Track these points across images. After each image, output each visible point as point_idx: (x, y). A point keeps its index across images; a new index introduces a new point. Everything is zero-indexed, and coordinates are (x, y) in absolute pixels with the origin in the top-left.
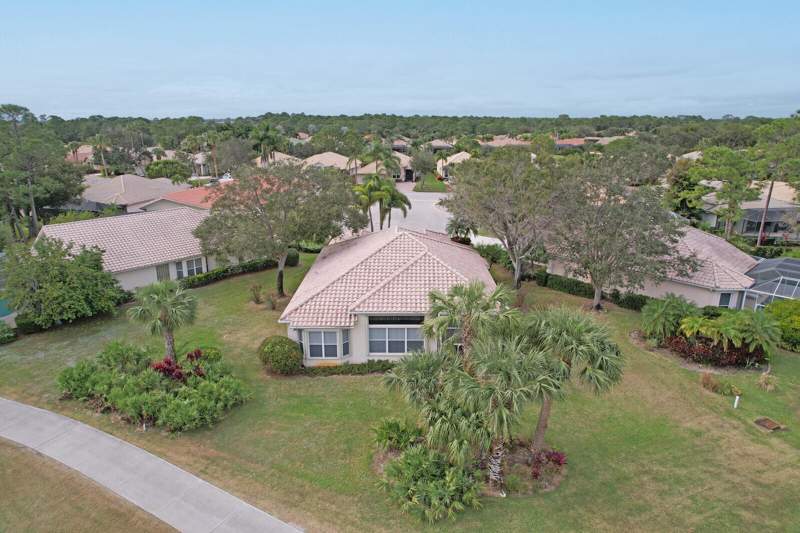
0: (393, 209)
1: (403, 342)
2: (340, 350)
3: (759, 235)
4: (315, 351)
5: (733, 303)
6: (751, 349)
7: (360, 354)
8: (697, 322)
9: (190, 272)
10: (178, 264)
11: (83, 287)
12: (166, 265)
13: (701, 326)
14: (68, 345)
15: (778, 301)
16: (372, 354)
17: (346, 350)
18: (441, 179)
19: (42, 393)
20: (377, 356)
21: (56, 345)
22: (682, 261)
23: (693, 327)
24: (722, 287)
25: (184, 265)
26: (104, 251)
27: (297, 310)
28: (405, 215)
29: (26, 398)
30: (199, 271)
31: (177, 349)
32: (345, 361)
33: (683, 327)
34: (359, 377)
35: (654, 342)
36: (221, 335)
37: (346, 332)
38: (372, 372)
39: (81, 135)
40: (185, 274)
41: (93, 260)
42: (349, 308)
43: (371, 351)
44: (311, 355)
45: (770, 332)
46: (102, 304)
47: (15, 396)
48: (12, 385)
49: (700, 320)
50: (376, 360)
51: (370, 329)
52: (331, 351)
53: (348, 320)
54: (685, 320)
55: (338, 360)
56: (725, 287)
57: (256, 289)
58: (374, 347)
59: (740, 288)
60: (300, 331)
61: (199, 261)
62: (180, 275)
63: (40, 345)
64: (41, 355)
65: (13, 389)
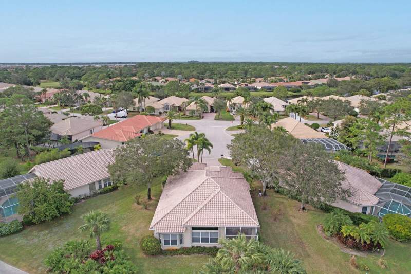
0: (204, 149)
1: (208, 238)
2: (178, 242)
3: (386, 154)
4: (167, 243)
5: (368, 211)
6: (375, 244)
7: (188, 243)
8: (349, 229)
9: (105, 186)
10: (100, 182)
11: (55, 202)
12: (94, 183)
13: (351, 231)
14: (49, 233)
15: (390, 214)
16: (193, 243)
17: (181, 242)
18: (229, 111)
19: (38, 267)
20: (196, 244)
21: (43, 233)
22: (344, 191)
23: (347, 232)
24: (363, 204)
25: (102, 182)
26: (64, 181)
27: (158, 223)
28: (210, 153)
29: (30, 270)
30: (110, 184)
31: (101, 241)
32: (180, 247)
33: (342, 231)
34: (187, 256)
35: (329, 234)
36: (121, 227)
37: (181, 235)
38: (194, 253)
39: (46, 76)
40: (103, 186)
41: (59, 187)
42: (183, 224)
43: (193, 242)
44: (165, 244)
45: (383, 236)
46: (64, 209)
47: (25, 269)
48: (24, 260)
49: (351, 228)
50: (196, 245)
51: (193, 232)
52: (174, 243)
53: (182, 229)
54: (343, 227)
55: (177, 247)
56: (365, 204)
57: (138, 198)
58: (194, 240)
59: (372, 205)
60: (159, 234)
61: (109, 179)
62: (100, 187)
63: (35, 233)
64: (36, 240)
65: (24, 264)
